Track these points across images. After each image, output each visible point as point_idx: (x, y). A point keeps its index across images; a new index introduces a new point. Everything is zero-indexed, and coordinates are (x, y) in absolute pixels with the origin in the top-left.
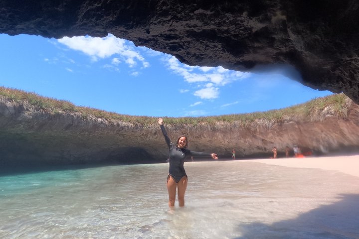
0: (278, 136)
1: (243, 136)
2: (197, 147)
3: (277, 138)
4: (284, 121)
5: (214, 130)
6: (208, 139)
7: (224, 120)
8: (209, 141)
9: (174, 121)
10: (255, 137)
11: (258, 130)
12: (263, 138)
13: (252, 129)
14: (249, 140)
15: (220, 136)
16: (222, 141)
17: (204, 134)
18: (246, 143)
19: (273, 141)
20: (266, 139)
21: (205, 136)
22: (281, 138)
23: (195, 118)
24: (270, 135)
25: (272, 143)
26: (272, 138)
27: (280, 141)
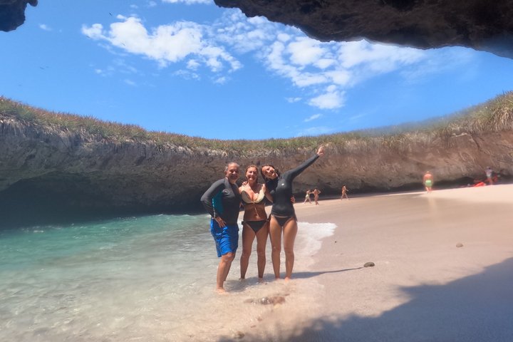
0: (442, 156)
1: (388, 159)
2: (319, 180)
3: (442, 160)
4: (451, 132)
5: (344, 153)
6: (335, 167)
7: (358, 138)
8: (337, 170)
9: (284, 143)
10: (405, 159)
11: (410, 150)
12: (419, 161)
13: (401, 148)
14: (396, 164)
15: (352, 161)
16: (358, 169)
17: (329, 161)
18: (392, 170)
19: (434, 164)
20: (424, 162)
21: (331, 163)
22: (447, 159)
23: (314, 138)
24: (430, 156)
25: (433, 168)
26: (432, 160)
27: (446, 164)
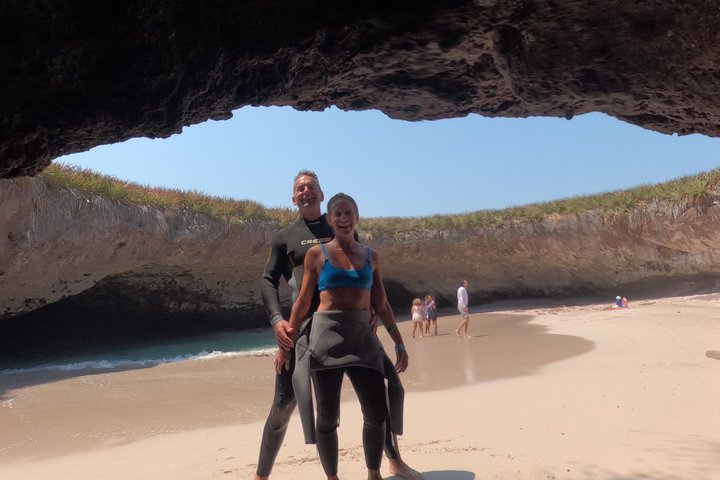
0: (697, 236)
1: (610, 241)
2: (506, 272)
3: (697, 242)
4: (712, 199)
5: (542, 233)
6: (529, 253)
7: (562, 210)
8: (532, 257)
9: (454, 221)
10: (640, 242)
11: (646, 227)
12: (661, 244)
13: (632, 225)
14: (625, 249)
15: (556, 245)
16: (564, 258)
17: (520, 244)
18: (616, 260)
19: (685, 248)
20: (670, 246)
21: (523, 247)
22: (706, 240)
23: (497, 213)
24: (678, 236)
25: (686, 253)
26: (682, 241)
27: (705, 248)
